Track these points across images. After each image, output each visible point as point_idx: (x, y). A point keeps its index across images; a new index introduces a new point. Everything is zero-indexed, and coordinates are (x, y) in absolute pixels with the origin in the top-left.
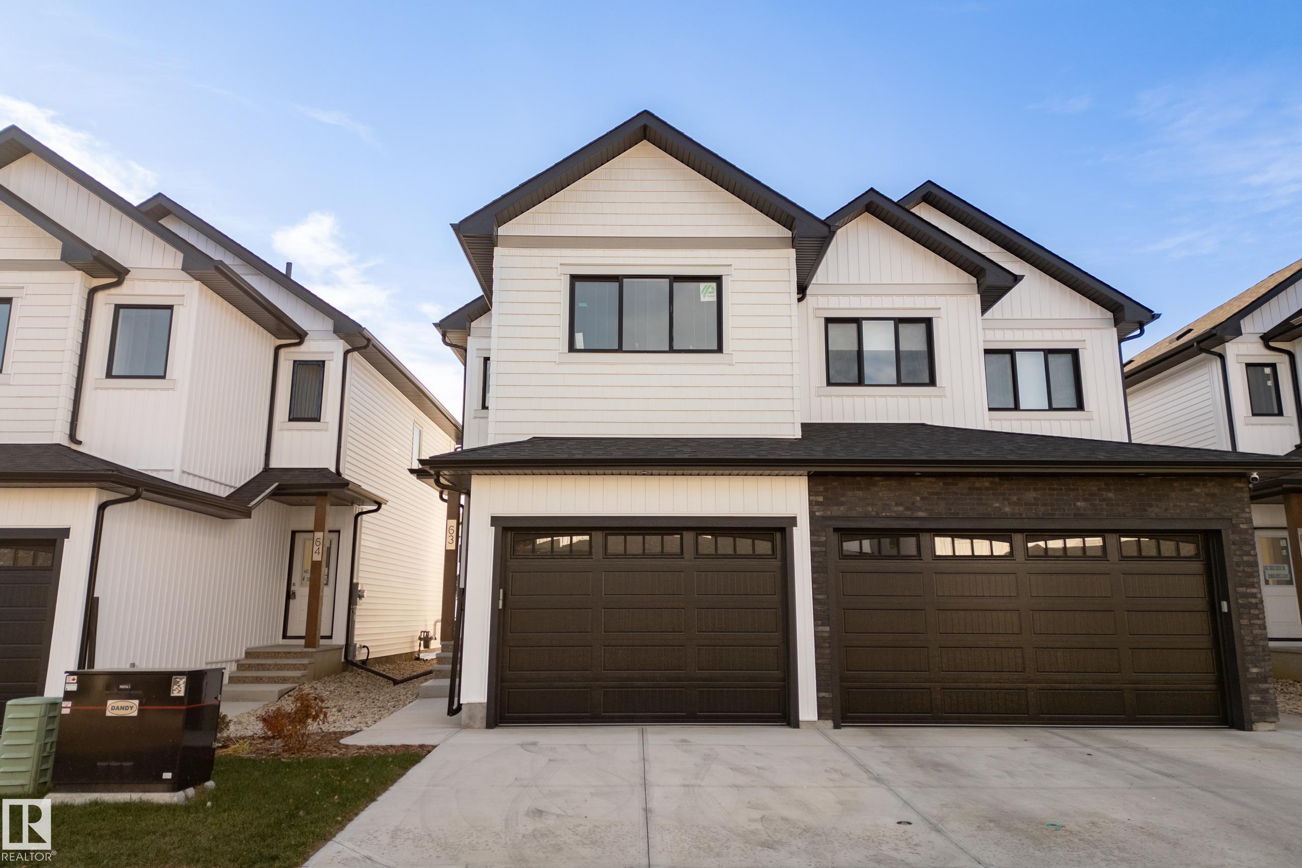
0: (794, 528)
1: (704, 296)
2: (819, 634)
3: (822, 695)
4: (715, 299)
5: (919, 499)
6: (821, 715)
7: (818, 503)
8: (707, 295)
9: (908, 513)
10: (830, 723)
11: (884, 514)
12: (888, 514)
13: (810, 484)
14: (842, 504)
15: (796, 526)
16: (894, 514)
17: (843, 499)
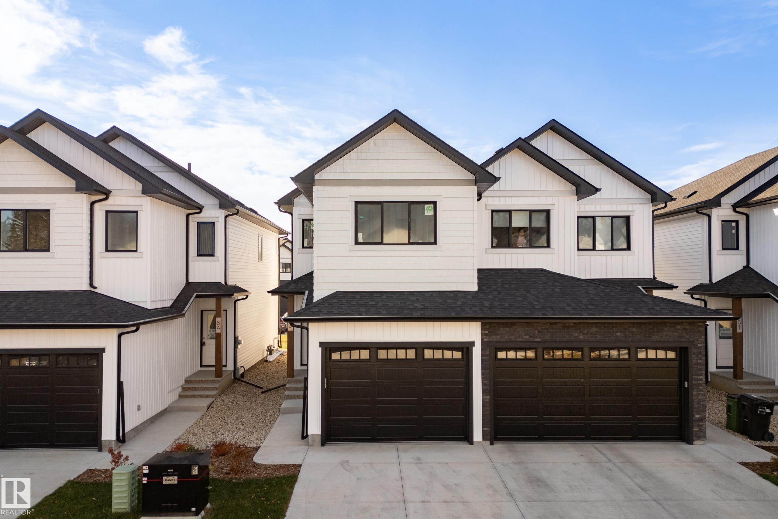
0: (473, 347)
1: (427, 212)
2: (485, 400)
3: (485, 429)
4: (432, 214)
5: (537, 332)
6: (484, 439)
7: (486, 334)
8: (429, 211)
9: (531, 339)
10: (488, 443)
11: (519, 340)
12: (521, 340)
13: (482, 325)
14: (498, 335)
15: (474, 346)
16: (524, 340)
17: (499, 332)
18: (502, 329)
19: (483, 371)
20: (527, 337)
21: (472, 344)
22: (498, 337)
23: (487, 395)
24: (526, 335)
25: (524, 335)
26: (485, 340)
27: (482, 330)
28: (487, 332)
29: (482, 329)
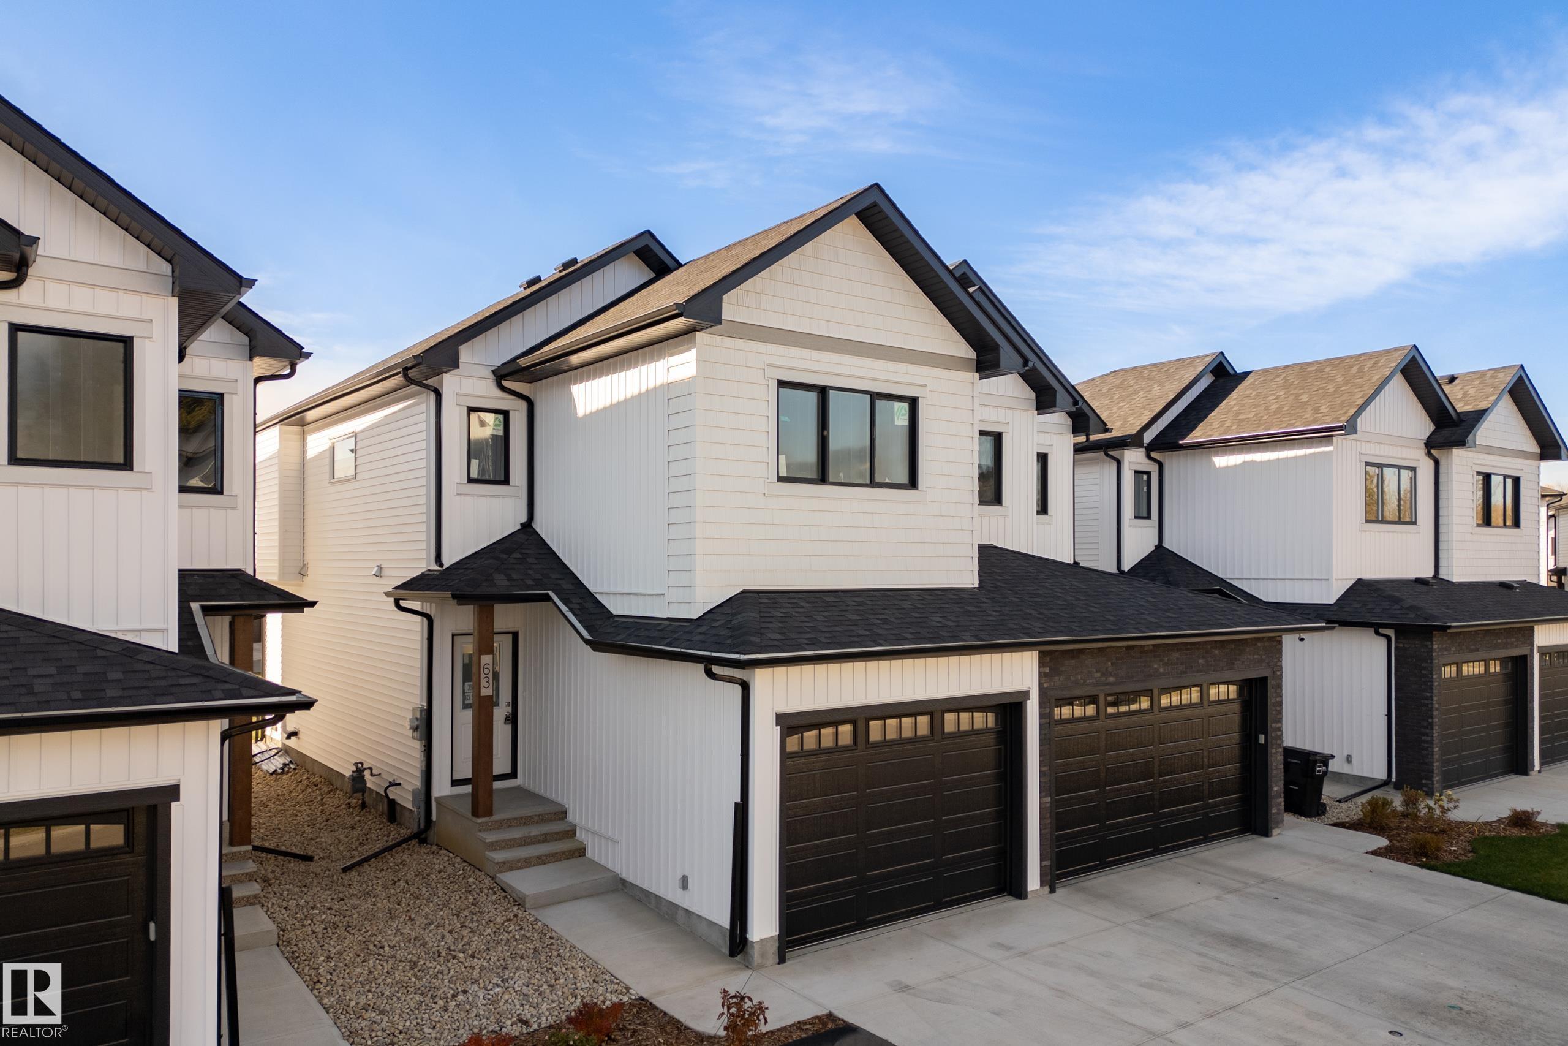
0: (1028, 703)
1: (898, 417)
2: (1043, 806)
3: (1044, 863)
4: (907, 423)
6: (1043, 883)
7: (1045, 674)
10: (1048, 889)
13: (1040, 656)
14: (1061, 674)
15: (1030, 700)
17: (1063, 669)
18: (1067, 662)
19: (1042, 748)
20: (1099, 675)
21: (1026, 694)
22: (1062, 678)
23: (1046, 796)
24: (1097, 672)
25: (1095, 670)
26: (1045, 685)
27: (1039, 667)
28: (1047, 670)
29: (1041, 664)
